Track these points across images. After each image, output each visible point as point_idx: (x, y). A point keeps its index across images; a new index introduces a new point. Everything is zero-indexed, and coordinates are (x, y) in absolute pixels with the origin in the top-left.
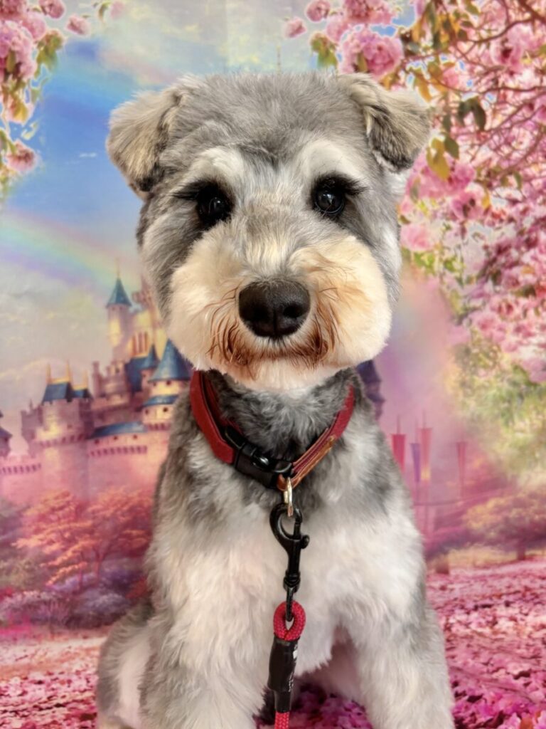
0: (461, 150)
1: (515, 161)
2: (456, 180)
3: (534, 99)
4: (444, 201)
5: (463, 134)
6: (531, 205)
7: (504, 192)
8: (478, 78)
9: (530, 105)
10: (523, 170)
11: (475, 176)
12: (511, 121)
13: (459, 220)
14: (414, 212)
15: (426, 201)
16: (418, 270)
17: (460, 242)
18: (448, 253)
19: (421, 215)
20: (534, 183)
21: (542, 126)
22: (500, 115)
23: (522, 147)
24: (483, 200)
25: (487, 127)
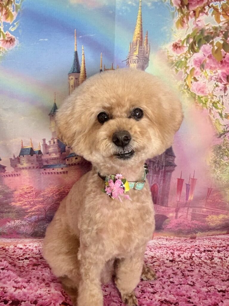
2: (224, 63)
4: (217, 72)
13: (224, 82)
14: (201, 76)
15: (208, 71)
16: (198, 104)
17: (223, 94)
18: (216, 99)
19: (204, 78)
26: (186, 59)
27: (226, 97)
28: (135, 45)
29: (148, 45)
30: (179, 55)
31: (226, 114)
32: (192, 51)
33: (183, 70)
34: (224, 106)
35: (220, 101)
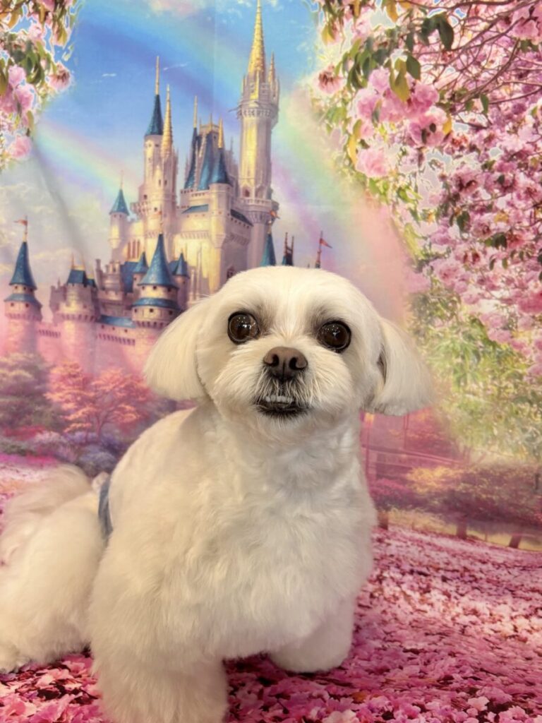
0: (423, 70)
1: (483, 82)
2: (415, 103)
3: (512, 11)
4: (402, 124)
5: (426, 53)
6: (498, 132)
7: (468, 117)
9: (507, 20)
10: (492, 91)
11: (437, 100)
12: (483, 38)
13: (417, 144)
14: (374, 136)
15: (386, 124)
16: (372, 197)
17: (416, 169)
18: (403, 181)
19: (380, 140)
20: (502, 106)
21: (519, 40)
22: (470, 33)
23: (493, 66)
24: (445, 126)
25: (454, 46)
26: (345, 102)
27: (421, 174)
28: (253, 80)
29: (276, 80)
30: (331, 96)
31: (424, 210)
32: (354, 85)
33: (340, 127)
34: (419, 194)
35: (410, 184)
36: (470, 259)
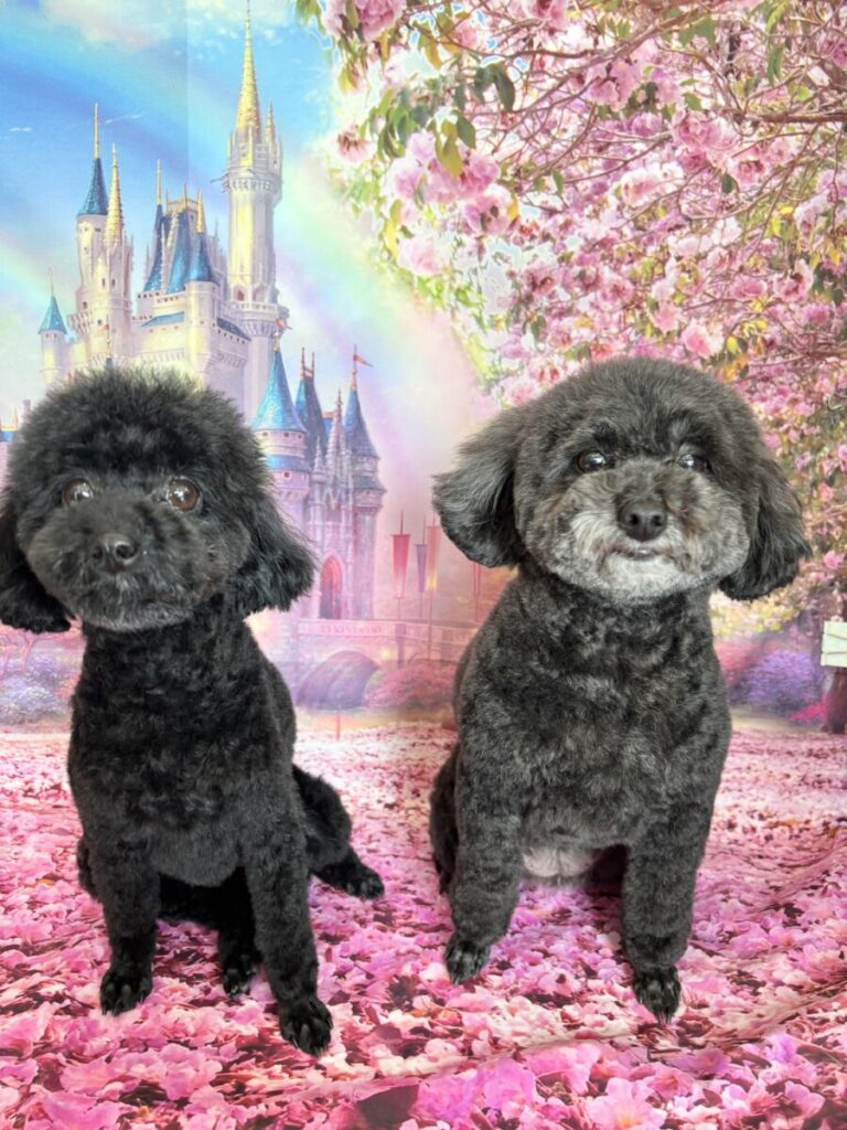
0: (478, 136)
1: (555, 155)
2: (470, 179)
3: (586, 67)
4: (455, 206)
5: (482, 114)
6: (576, 217)
7: (538, 198)
8: (504, 36)
9: (579, 78)
10: (565, 168)
11: (498, 176)
12: (551, 99)
13: (475, 232)
14: (419, 222)
15: (434, 206)
16: (422, 300)
17: (476, 264)
18: (461, 280)
19: (428, 227)
20: (580, 186)
21: (595, 106)
22: (535, 91)
23: (566, 136)
24: (509, 210)
25: (516, 107)
26: (376, 176)
27: (484, 271)
28: (244, 139)
29: (277, 141)
30: (357, 165)
31: (491, 316)
32: (387, 153)
33: (372, 208)
34: (484, 296)
35: (471, 284)
36: (548, 376)
